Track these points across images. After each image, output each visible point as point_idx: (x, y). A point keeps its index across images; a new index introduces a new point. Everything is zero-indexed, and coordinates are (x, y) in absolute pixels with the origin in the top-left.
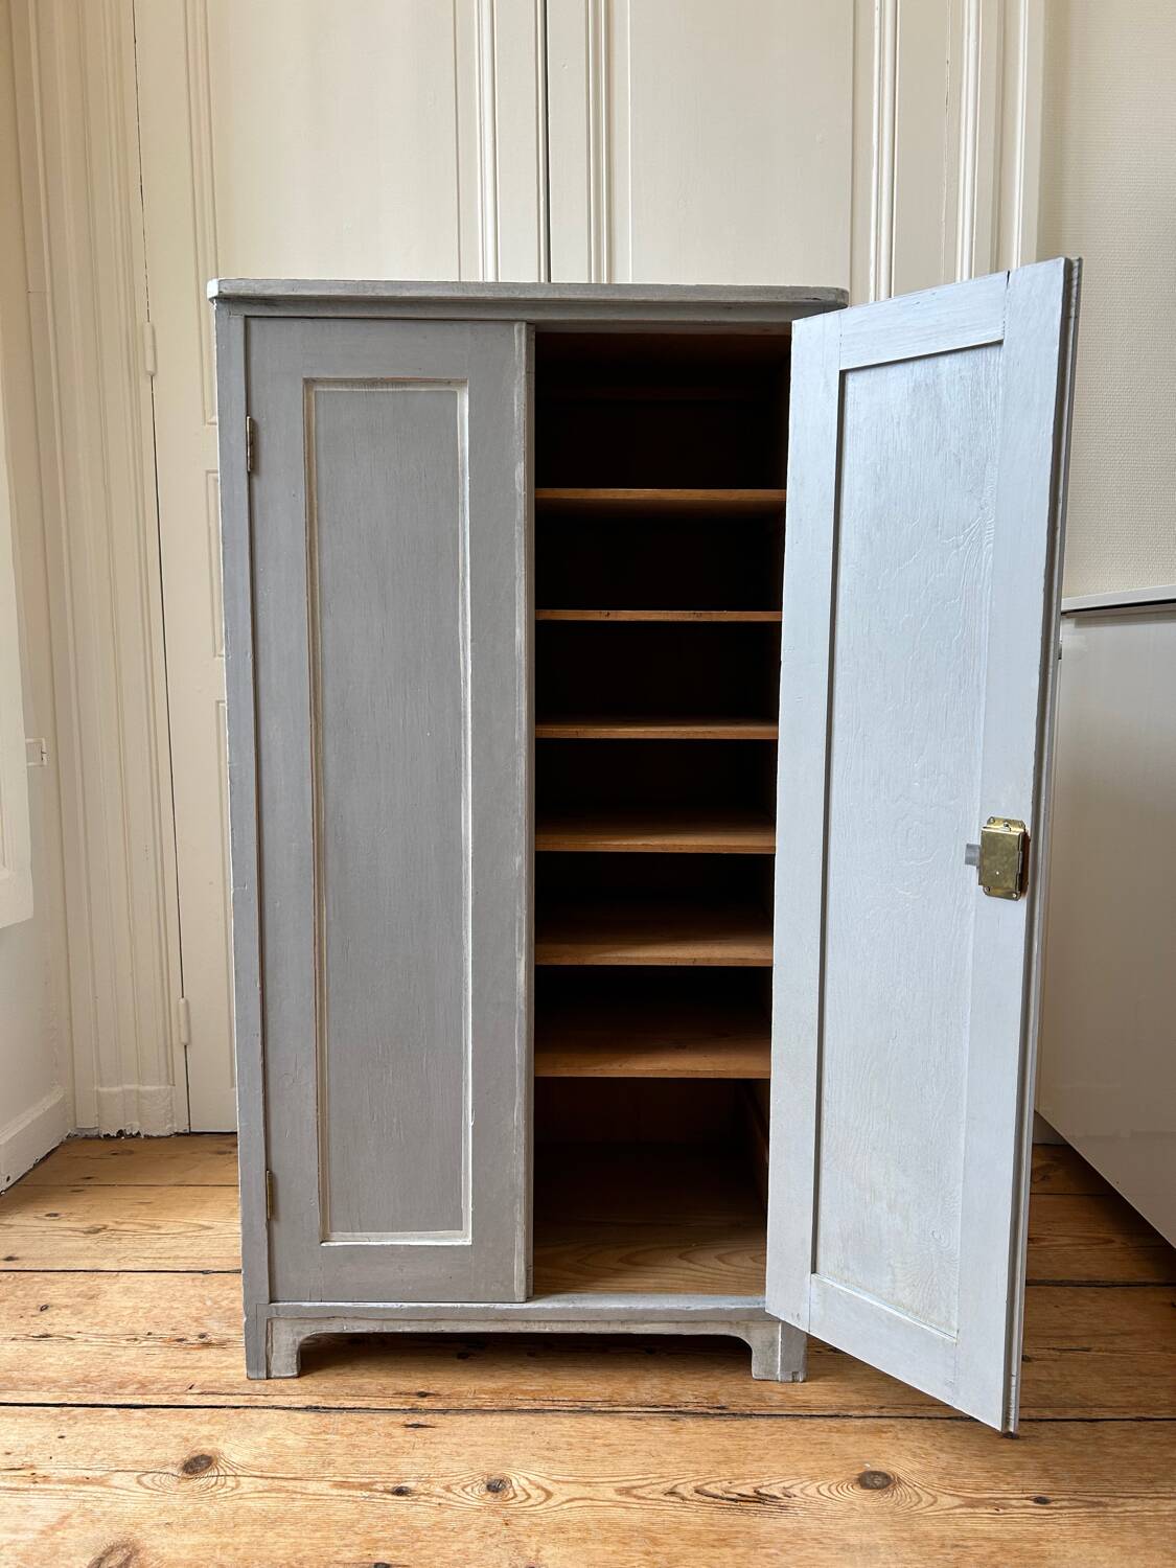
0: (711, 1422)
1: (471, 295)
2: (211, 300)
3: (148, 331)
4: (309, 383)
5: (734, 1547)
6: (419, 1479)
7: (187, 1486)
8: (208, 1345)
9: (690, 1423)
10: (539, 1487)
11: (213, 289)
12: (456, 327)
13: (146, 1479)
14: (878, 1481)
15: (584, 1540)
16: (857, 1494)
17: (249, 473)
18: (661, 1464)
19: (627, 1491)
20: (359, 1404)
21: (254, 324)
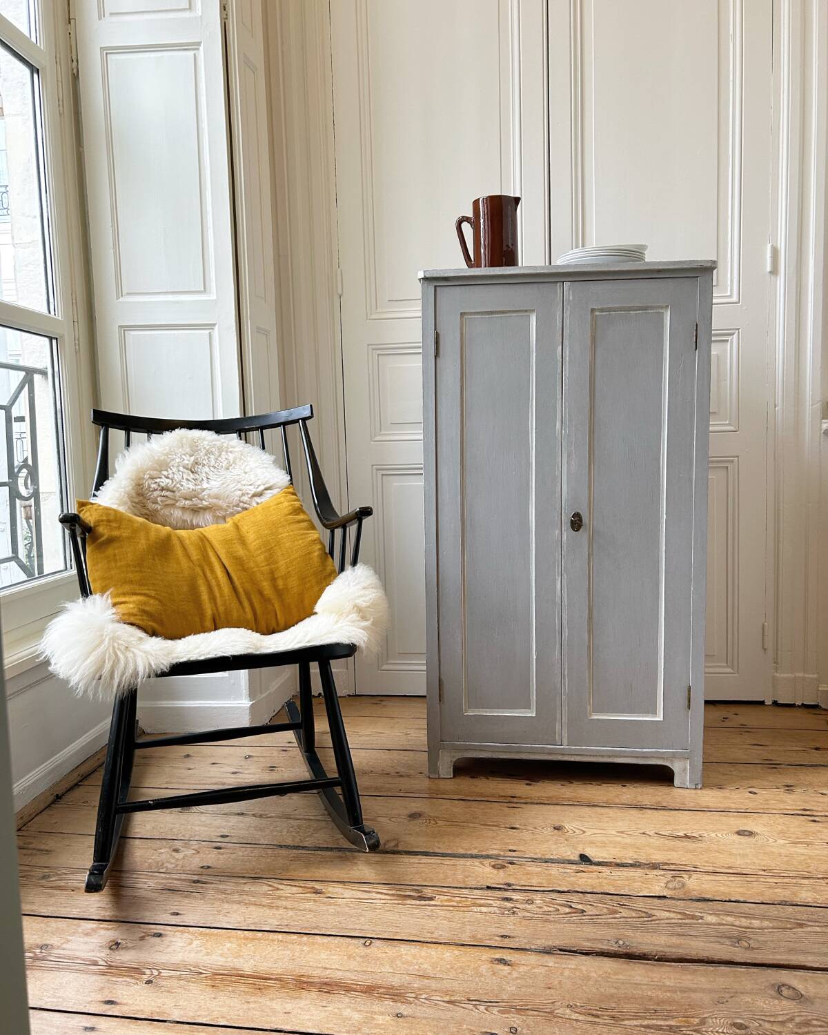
0: (660, 811)
1: (538, 272)
2: (419, 280)
3: (339, 273)
4: (462, 314)
5: (677, 852)
6: (520, 824)
7: (412, 822)
8: (401, 776)
9: (649, 811)
10: (578, 829)
11: (421, 275)
12: (531, 286)
13: (392, 819)
14: (746, 833)
15: (605, 847)
16: (737, 837)
17: (435, 357)
18: (637, 824)
19: (622, 832)
20: (483, 799)
21: (438, 288)
